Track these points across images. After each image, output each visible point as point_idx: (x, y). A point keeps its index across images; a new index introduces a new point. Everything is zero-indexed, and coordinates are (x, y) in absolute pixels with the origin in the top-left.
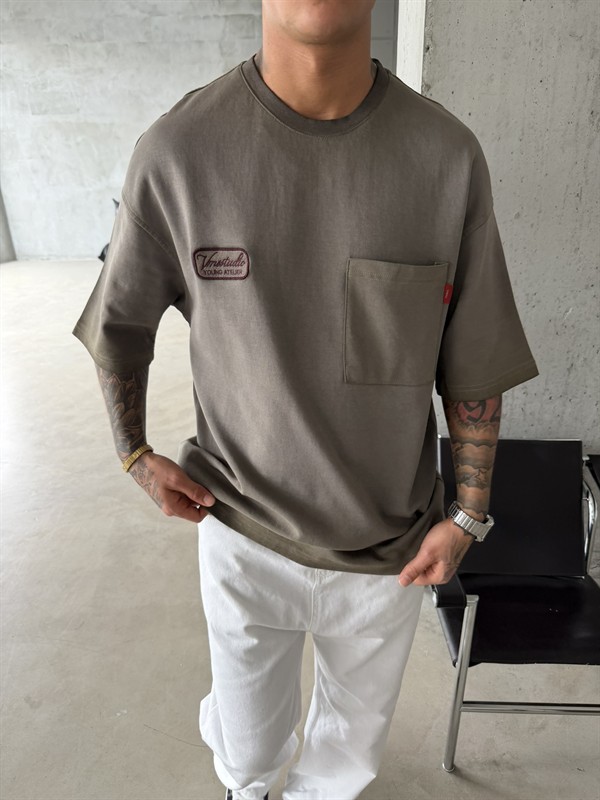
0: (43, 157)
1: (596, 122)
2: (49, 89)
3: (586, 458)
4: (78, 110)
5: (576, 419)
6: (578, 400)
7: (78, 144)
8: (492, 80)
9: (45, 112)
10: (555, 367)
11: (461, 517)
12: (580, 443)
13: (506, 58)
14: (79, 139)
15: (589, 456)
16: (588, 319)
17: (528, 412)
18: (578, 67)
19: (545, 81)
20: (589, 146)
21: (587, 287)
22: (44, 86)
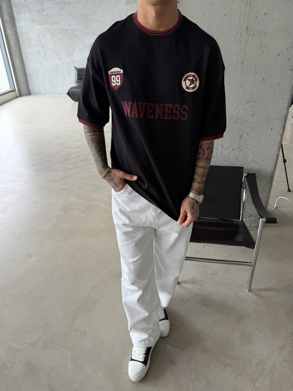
0: (42, 46)
1: (249, 32)
2: (45, 13)
3: (245, 175)
4: (58, 23)
5: (244, 159)
6: (244, 151)
7: (58, 39)
8: (205, 15)
9: (44, 24)
10: (234, 136)
11: (191, 195)
12: (243, 167)
13: (211, 5)
14: (59, 37)
15: (247, 174)
16: (248, 116)
17: (224, 155)
18: (240, 9)
19: (227, 15)
20: (246, 42)
21: (247, 102)
22: (43, 11)
